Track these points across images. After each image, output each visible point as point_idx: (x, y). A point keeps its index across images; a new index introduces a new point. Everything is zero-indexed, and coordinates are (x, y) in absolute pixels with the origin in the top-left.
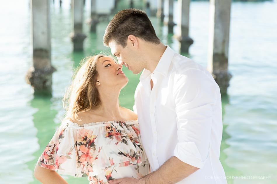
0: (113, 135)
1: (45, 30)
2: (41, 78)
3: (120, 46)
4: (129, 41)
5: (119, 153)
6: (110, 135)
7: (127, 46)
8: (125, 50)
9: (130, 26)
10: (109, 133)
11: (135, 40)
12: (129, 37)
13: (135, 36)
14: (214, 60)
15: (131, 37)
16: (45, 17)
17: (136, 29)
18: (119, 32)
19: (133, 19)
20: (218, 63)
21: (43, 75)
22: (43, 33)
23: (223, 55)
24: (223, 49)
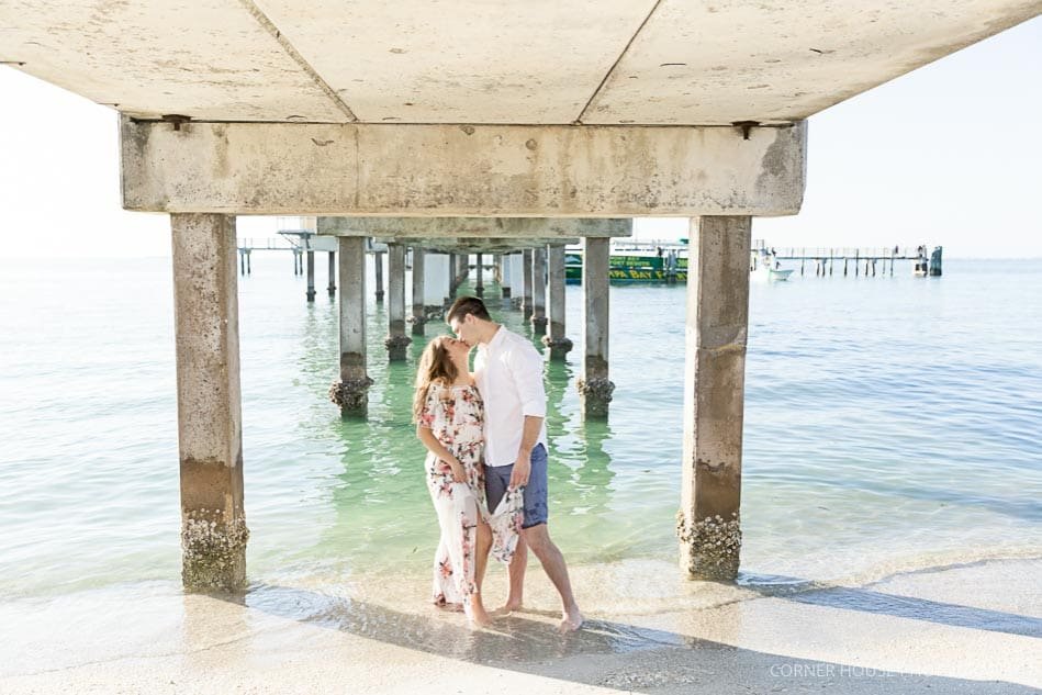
1: (358, 327)
2: (352, 393)
4: (466, 319)
7: (465, 323)
8: (464, 326)
9: (468, 307)
11: (471, 317)
13: (472, 315)
14: (588, 365)
15: (468, 315)
16: (359, 310)
17: (472, 309)
20: (593, 369)
21: (355, 389)
22: (354, 331)
23: (600, 357)
24: (600, 350)
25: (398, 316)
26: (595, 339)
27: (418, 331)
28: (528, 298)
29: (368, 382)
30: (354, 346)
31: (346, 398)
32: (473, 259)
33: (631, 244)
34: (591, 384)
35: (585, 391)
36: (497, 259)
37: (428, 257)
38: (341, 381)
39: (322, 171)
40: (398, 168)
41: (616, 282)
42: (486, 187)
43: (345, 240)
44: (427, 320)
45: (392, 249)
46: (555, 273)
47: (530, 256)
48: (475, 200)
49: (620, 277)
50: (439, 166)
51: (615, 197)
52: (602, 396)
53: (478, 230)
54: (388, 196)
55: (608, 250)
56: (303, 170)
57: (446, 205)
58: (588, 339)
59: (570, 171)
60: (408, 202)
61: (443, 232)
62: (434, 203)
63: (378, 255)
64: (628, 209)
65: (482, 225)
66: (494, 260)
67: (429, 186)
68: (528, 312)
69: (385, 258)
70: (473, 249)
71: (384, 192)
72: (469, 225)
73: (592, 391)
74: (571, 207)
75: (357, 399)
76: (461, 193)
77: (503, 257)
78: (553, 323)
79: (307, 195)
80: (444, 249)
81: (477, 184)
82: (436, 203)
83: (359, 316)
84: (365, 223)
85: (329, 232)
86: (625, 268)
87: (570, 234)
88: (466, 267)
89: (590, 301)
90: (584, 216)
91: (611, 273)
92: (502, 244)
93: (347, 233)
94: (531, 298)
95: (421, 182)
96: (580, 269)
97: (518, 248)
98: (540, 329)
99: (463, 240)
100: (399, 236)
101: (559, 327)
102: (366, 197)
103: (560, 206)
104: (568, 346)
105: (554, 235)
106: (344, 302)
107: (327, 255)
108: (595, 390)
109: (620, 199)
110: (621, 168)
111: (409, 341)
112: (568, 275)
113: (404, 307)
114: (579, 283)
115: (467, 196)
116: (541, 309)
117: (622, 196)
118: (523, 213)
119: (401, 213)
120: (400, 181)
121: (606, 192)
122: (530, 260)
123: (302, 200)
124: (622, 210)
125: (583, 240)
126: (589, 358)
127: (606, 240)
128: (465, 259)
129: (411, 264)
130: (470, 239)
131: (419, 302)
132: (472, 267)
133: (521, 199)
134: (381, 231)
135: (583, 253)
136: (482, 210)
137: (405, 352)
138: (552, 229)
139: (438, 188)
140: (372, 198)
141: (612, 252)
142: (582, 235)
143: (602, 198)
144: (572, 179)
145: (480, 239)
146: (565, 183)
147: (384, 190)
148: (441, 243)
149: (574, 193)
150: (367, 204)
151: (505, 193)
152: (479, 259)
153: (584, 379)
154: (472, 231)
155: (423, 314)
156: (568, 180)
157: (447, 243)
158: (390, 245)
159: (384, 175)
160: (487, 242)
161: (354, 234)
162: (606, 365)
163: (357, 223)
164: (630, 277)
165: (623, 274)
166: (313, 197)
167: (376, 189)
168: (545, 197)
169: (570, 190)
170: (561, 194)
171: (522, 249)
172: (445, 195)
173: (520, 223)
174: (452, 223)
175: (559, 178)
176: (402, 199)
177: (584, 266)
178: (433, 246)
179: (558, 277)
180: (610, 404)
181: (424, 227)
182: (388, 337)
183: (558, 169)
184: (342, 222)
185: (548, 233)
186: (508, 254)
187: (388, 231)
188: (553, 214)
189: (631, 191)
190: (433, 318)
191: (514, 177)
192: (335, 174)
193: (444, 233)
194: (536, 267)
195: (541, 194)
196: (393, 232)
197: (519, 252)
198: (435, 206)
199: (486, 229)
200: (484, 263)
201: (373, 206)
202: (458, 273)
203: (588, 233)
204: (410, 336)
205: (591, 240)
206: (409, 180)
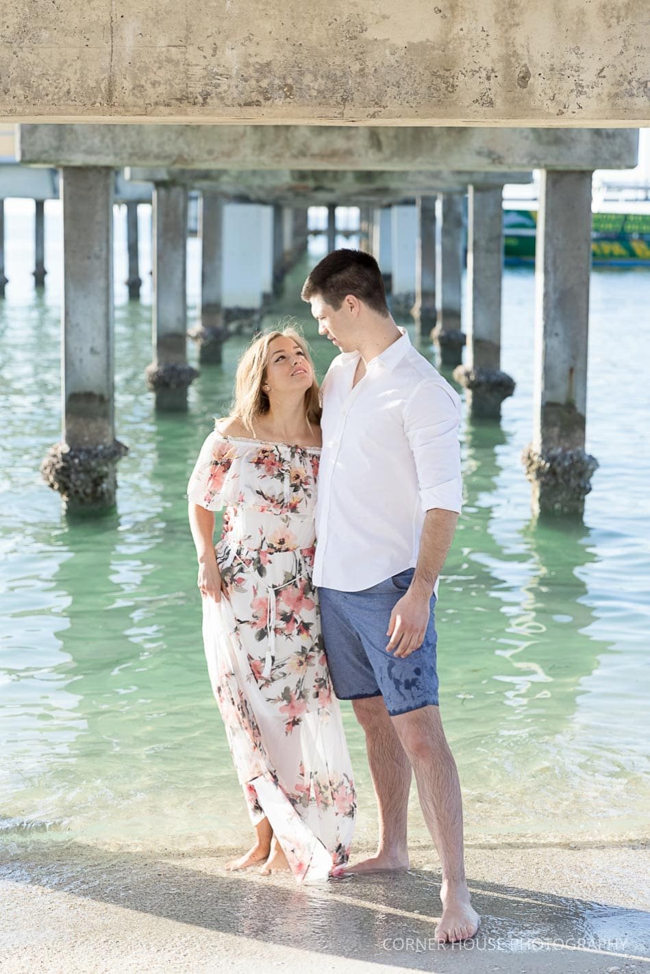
0: (263, 463)
1: (99, 343)
2: (88, 471)
3: (330, 307)
4: (345, 304)
5: (258, 492)
6: (259, 462)
7: (341, 310)
9: (351, 279)
10: (259, 458)
11: (356, 302)
12: (348, 297)
13: (357, 297)
14: (546, 422)
15: (350, 297)
16: (99, 310)
17: (359, 286)
18: (332, 286)
19: (356, 269)
20: (556, 430)
21: (93, 463)
22: (93, 351)
23: (570, 406)
24: (570, 391)
25: (172, 324)
26: (561, 369)
27: (212, 356)
28: (428, 295)
29: (118, 451)
30: (91, 378)
31: (77, 480)
32: (317, 216)
33: (637, 188)
34: (552, 459)
35: (539, 473)
36: (366, 216)
37: (233, 214)
38: (65, 448)
39: (45, 35)
40: (188, 28)
41: (604, 263)
42: (356, 67)
43: (76, 174)
44: (228, 336)
45: (163, 192)
46: (483, 243)
47: (433, 210)
48: (334, 92)
49: (612, 255)
50: (268, 26)
51: (606, 87)
52: (573, 483)
53: (333, 154)
54: (169, 82)
55: (590, 200)
56: (8, 33)
57: (279, 102)
58: (547, 370)
59: (519, 36)
60: (206, 96)
61: (265, 158)
62: (255, 96)
63: (132, 205)
64: (628, 112)
65: (340, 143)
66: (361, 219)
67: (247, 65)
68: (428, 321)
69: (145, 212)
70: (321, 196)
71: (162, 75)
72: (317, 144)
73: (552, 472)
74: (517, 107)
75: (97, 482)
76: (308, 79)
77: (378, 214)
78: (477, 342)
79: (15, 82)
80: (262, 195)
81: (338, 60)
82: (261, 99)
83: (101, 323)
84: (113, 140)
85: (44, 156)
86: (621, 237)
87: (514, 163)
88: (303, 232)
89: (553, 297)
90: (542, 123)
91: (594, 247)
92: (379, 184)
93: (78, 160)
94: (433, 295)
95: (231, 57)
96: (532, 240)
97: (409, 194)
98: (451, 355)
99: (302, 175)
100: (178, 167)
101: (488, 349)
102: (128, 84)
103: (498, 102)
104: (505, 387)
105: (482, 165)
106: (72, 294)
107: (31, 205)
108: (559, 470)
109: (614, 91)
110: (618, 30)
111: (193, 374)
112: (509, 251)
113: (185, 307)
114: (531, 266)
115: (320, 83)
116: (453, 314)
117: (620, 84)
118: (424, 117)
119: (194, 117)
120: (192, 54)
121: (588, 77)
122: (433, 219)
123: (6, 92)
124: (617, 112)
125: (539, 175)
126: (549, 409)
127: (586, 175)
128: (301, 218)
129: (200, 227)
130: (316, 174)
131: (212, 299)
132: (317, 233)
133: (423, 90)
134: (145, 156)
135: (539, 207)
136: (349, 111)
137: (184, 394)
138: (479, 153)
139: (265, 69)
140: (138, 88)
141: (599, 205)
142: (538, 166)
143: (580, 89)
144: (520, 51)
145: (336, 173)
146: (509, 58)
147: (161, 73)
148: (257, 181)
149: (524, 78)
150: (129, 99)
151: (392, 78)
152: (332, 218)
153: (537, 448)
154: (322, 156)
155: (220, 323)
156: (515, 53)
157: (270, 182)
158: (159, 184)
159: (162, 42)
160: (350, 179)
161: (92, 160)
162: (581, 422)
163: (97, 140)
164: (632, 254)
165: (617, 249)
166: (27, 85)
167: (146, 69)
168: (469, 87)
169: (517, 73)
170: (500, 79)
171: (417, 195)
172: (277, 82)
173: (417, 139)
174: (281, 142)
175: (496, 50)
176: (197, 89)
177: (540, 233)
178: (241, 189)
179: (488, 251)
180: (588, 497)
181: (226, 147)
182: (153, 367)
183: (494, 32)
184: (68, 138)
185: (470, 161)
186: (389, 206)
187: (157, 157)
188: (481, 121)
189: (638, 75)
190: (239, 332)
191: (410, 48)
192: (70, 40)
193: (266, 161)
194: (445, 232)
195: (461, 81)
196: (168, 157)
197: (409, 202)
198: (258, 104)
199: (349, 153)
200: (340, 224)
201: (141, 102)
202: (288, 243)
203: (551, 161)
204: (194, 365)
205: (556, 178)
206: (209, 52)
